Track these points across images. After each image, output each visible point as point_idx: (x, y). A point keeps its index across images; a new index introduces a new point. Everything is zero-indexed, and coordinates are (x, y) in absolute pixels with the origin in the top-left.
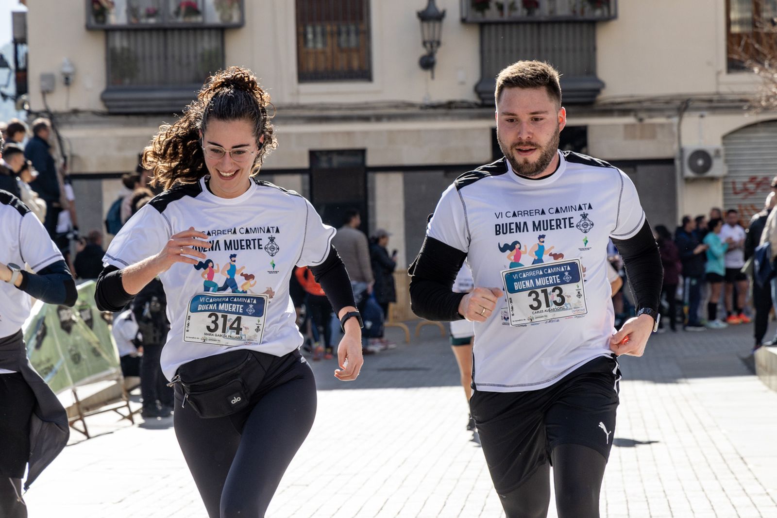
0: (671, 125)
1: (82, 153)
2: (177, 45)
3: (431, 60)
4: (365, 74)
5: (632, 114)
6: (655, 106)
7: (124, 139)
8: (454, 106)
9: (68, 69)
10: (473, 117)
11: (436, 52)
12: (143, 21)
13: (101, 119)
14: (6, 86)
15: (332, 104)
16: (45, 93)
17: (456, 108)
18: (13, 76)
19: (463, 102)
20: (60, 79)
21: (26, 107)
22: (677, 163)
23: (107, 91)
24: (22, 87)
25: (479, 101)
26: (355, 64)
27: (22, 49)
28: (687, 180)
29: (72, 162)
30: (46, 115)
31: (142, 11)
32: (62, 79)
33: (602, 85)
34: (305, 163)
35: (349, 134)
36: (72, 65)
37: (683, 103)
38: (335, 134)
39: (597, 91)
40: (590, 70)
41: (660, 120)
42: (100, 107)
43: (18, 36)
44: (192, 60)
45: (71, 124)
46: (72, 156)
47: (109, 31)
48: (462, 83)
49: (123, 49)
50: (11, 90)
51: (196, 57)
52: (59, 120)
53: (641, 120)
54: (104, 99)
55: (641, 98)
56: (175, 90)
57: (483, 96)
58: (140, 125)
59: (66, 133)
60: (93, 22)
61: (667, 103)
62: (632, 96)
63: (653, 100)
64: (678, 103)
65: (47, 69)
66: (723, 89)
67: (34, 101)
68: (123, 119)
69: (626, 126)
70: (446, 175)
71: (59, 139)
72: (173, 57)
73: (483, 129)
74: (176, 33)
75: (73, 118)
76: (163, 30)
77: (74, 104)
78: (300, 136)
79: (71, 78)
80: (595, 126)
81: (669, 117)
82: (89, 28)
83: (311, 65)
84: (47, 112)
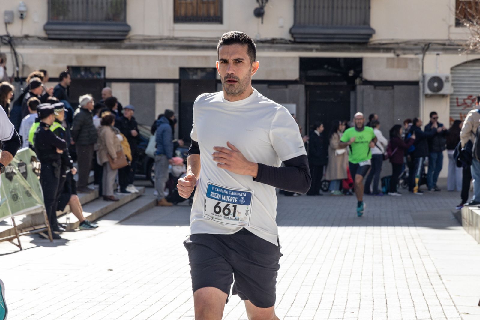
0: (418, 59)
1: (30, 64)
3: (262, 11)
4: (218, 19)
5: (393, 51)
6: (407, 47)
7: (59, 55)
8: (275, 42)
9: (23, 9)
10: (288, 50)
11: (265, 5)
13: (44, 42)
15: (197, 38)
16: (7, 23)
17: (277, 43)
19: (282, 39)
20: (17, 15)
22: (421, 84)
23: (48, 24)
25: (292, 40)
26: (212, 12)
28: (427, 96)
29: (23, 70)
30: (7, 38)
32: (19, 14)
33: (374, 31)
34: (177, 76)
35: (206, 57)
36: (25, 6)
37: (426, 45)
38: (197, 57)
39: (370, 36)
40: (366, 22)
41: (411, 56)
42: (43, 34)
44: (105, 5)
45: (24, 44)
46: (24, 66)
48: (282, 27)
51: (107, 3)
52: (15, 42)
53: (398, 55)
54: (45, 29)
55: (399, 41)
56: (92, 25)
57: (295, 36)
58: (69, 47)
59: (20, 50)
61: (416, 45)
62: (392, 40)
63: (406, 43)
64: (423, 45)
65: (9, 8)
66: (453, 37)
68: (58, 42)
69: (388, 59)
70: (268, 87)
71: (15, 54)
72: (92, 3)
73: (295, 58)
75: (25, 41)
77: (25, 32)
78: (174, 57)
79: (25, 14)
80: (367, 58)
81: (417, 54)
83: (183, 12)
84: (8, 36)
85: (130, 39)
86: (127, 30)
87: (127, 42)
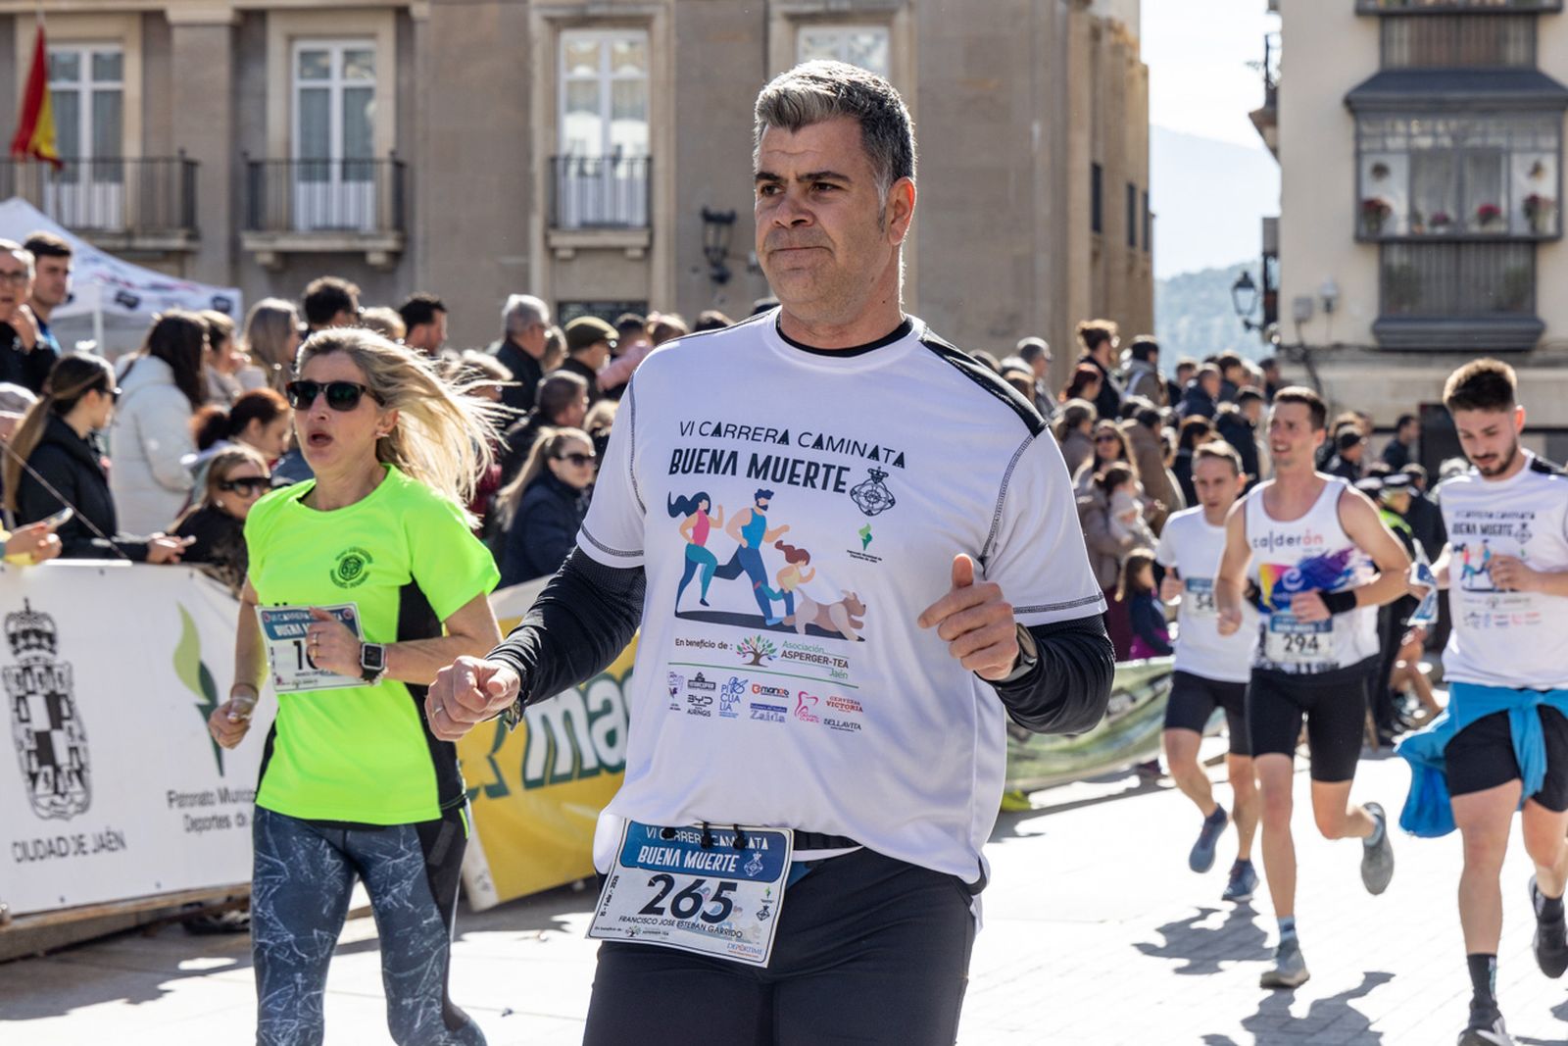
1: (1345, 400)
2: (1474, 263)
7: (1400, 382)
9: (1330, 292)
12: (1426, 229)
13: (1371, 356)
14: (1251, 312)
16: (1300, 321)
18: (1260, 300)
20: (1319, 305)
21: (1276, 339)
23: (1381, 320)
24: (1271, 314)
27: (1274, 266)
30: (1300, 351)
31: (1426, 217)
32: (1322, 304)
36: (1335, 286)
42: (1369, 341)
43: (1269, 248)
45: (1332, 362)
47: (1384, 243)
49: (1402, 267)
50: (1258, 318)
52: (1316, 357)
54: (1376, 330)
56: (1468, 320)
58: (1421, 365)
59: (1325, 373)
60: (1364, 231)
65: (1304, 291)
67: (1286, 332)
68: (1399, 357)
71: (1317, 379)
72: (1468, 277)
74: (1473, 247)
75: (1335, 355)
76: (1457, 243)
77: (1336, 338)
79: (1334, 303)
82: (1359, 239)
84: (1301, 345)
85: (1544, 348)
86: (1538, 329)
87: (1538, 355)
